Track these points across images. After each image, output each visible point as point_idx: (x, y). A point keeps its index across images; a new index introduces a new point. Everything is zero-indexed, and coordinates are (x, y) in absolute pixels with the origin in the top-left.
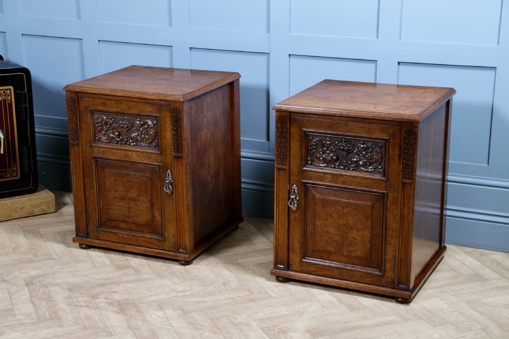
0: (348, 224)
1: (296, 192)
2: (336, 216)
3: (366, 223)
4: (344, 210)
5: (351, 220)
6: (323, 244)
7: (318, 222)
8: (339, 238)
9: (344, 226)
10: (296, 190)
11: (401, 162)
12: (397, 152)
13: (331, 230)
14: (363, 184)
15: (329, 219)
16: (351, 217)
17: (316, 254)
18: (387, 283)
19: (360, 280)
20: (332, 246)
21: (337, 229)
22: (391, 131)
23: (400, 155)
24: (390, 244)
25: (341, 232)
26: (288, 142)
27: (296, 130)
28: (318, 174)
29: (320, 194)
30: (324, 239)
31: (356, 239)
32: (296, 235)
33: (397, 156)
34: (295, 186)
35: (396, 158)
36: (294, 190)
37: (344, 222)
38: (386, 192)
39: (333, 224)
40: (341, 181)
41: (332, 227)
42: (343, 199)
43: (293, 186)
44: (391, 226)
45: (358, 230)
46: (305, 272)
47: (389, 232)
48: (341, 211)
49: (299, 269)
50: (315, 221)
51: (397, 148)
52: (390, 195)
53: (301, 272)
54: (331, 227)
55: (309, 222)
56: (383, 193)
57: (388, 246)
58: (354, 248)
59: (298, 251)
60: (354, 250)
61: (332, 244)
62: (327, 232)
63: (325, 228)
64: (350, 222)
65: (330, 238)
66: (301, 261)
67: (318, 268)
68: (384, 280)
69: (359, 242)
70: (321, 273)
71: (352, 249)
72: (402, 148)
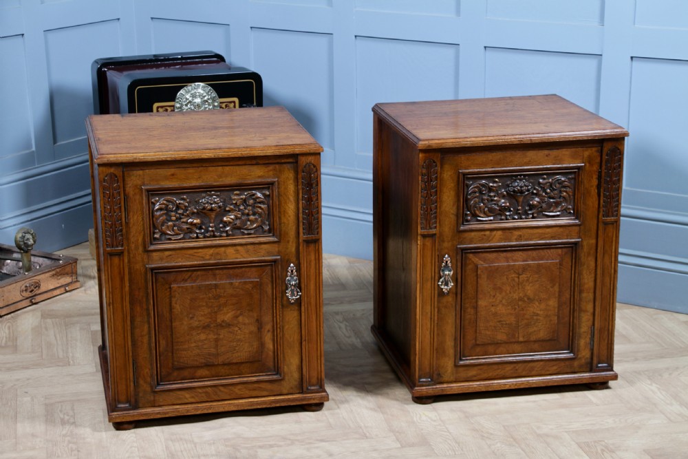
0: (526, 295)
1: (450, 265)
2: (508, 288)
3: (551, 289)
4: (520, 277)
5: (530, 290)
6: (489, 333)
7: (482, 303)
8: (512, 319)
9: (521, 299)
10: (449, 262)
11: (602, 194)
12: (595, 182)
13: (501, 309)
14: (546, 236)
15: (498, 294)
16: (531, 285)
17: (478, 349)
18: (581, 366)
19: (543, 372)
20: (502, 332)
21: (510, 307)
22: (586, 154)
23: (599, 187)
24: (586, 311)
25: (515, 309)
26: (438, 193)
27: (449, 173)
28: (483, 233)
29: (485, 260)
30: (490, 326)
31: (538, 315)
32: (450, 328)
33: (595, 187)
34: (447, 256)
35: (594, 191)
36: (447, 262)
37: (521, 295)
38: (580, 240)
39: (504, 301)
40: (515, 237)
41: (503, 305)
42: (518, 261)
43: (444, 257)
44: (586, 286)
45: (540, 301)
46: (462, 380)
47: (584, 295)
48: (516, 279)
49: (452, 378)
50: (477, 302)
51: (595, 177)
52: (585, 243)
53: (456, 382)
54: (500, 306)
55: (467, 305)
56: (576, 243)
57: (582, 314)
58: (535, 329)
59: (451, 352)
60: (535, 331)
61: (503, 331)
62: (495, 314)
63: (493, 309)
64: (529, 292)
65: (499, 322)
66: (456, 366)
67: (481, 369)
68: (576, 363)
69: (541, 318)
70: (485, 376)
71: (531, 330)
72: (603, 174)
